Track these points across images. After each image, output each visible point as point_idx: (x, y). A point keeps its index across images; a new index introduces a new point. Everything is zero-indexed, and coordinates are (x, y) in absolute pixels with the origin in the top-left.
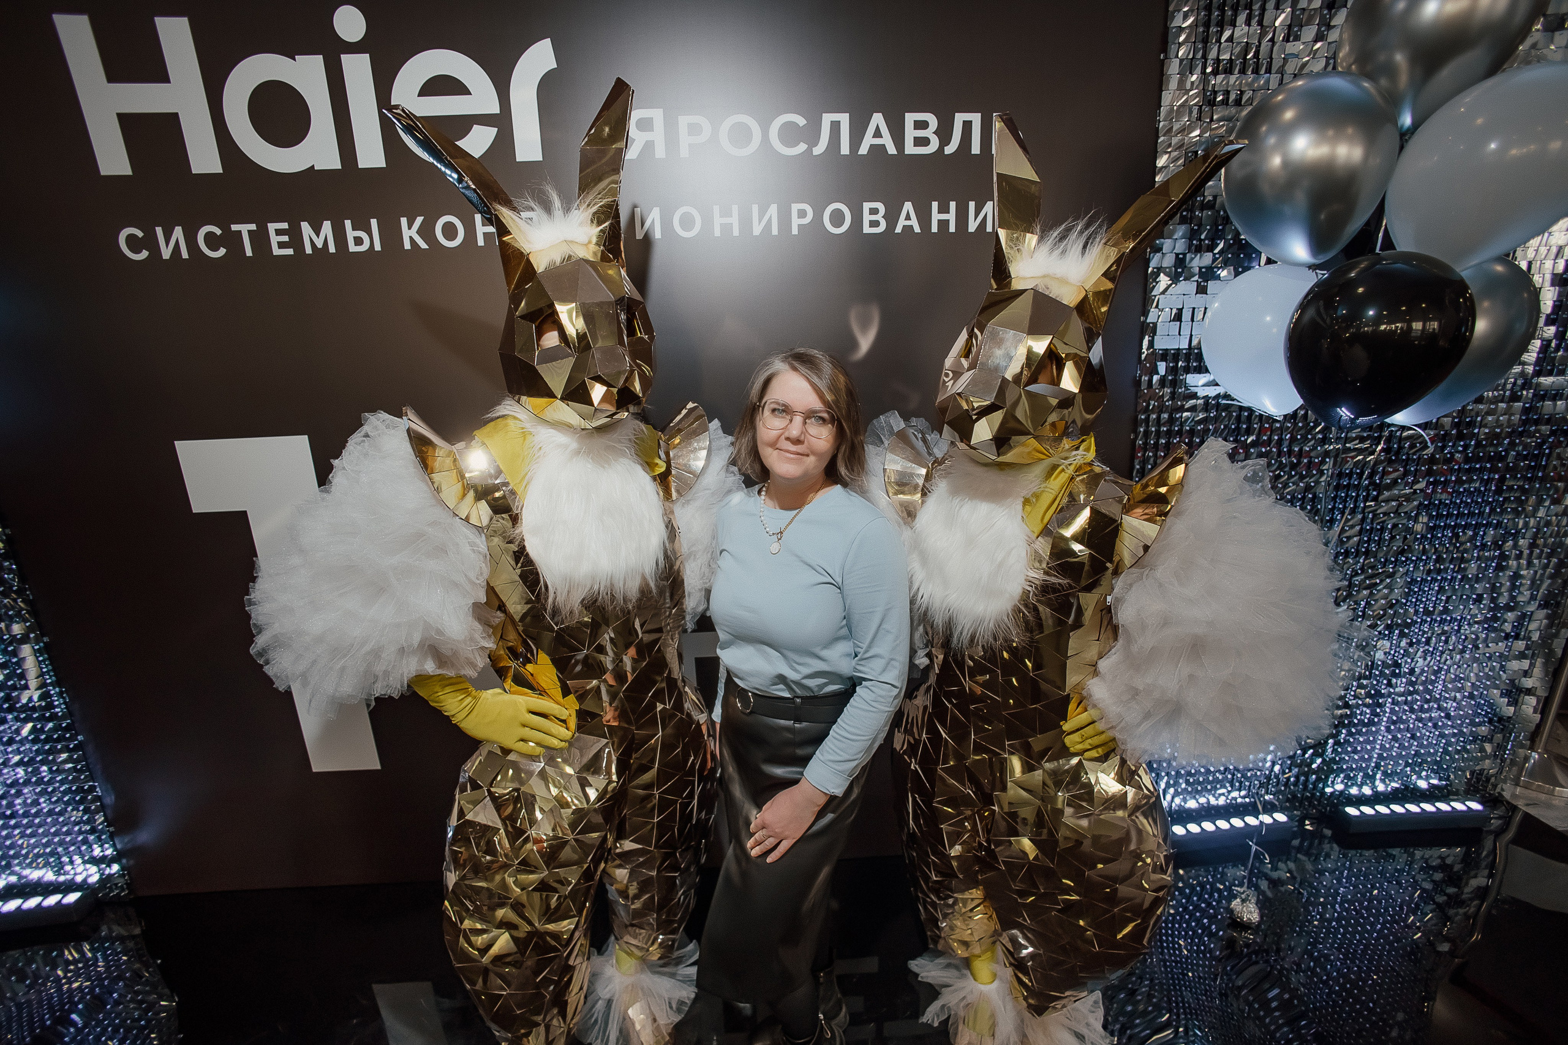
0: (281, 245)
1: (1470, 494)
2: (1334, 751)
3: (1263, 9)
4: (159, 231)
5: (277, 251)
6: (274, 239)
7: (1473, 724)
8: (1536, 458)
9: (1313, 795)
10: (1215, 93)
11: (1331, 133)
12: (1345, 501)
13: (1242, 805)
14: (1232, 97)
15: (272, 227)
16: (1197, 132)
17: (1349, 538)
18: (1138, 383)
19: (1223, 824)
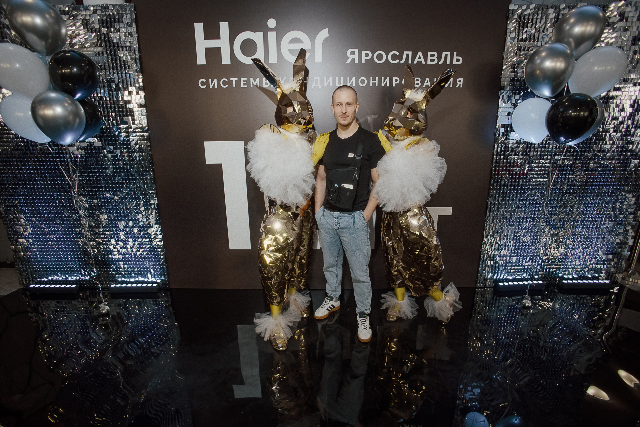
0: (244, 84)
1: (605, 175)
2: (559, 261)
3: (536, 23)
4: (210, 80)
5: (242, 86)
6: (242, 83)
7: (606, 254)
8: (626, 163)
9: (552, 276)
10: (521, 47)
11: (555, 59)
12: (562, 175)
13: (528, 278)
14: (526, 49)
15: (242, 79)
16: (515, 58)
17: (564, 188)
18: (495, 135)
19: (521, 283)
